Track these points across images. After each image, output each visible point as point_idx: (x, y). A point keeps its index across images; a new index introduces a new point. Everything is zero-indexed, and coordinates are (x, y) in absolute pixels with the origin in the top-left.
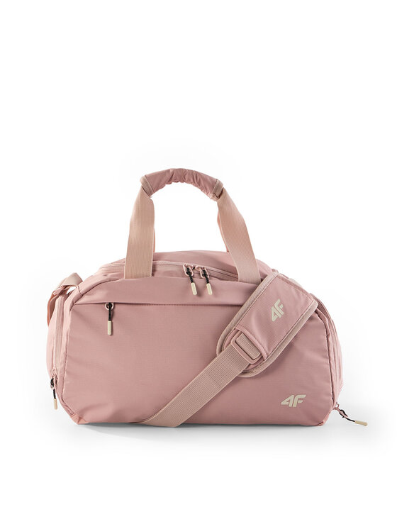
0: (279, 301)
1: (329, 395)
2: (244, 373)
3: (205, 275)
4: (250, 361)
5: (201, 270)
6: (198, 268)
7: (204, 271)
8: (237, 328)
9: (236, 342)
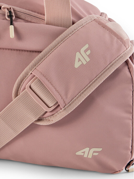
0: (87, 46)
1: (127, 149)
2: (39, 120)
3: (10, 16)
4: (45, 109)
5: (6, 11)
6: (4, 8)
7: (10, 12)
8: (33, 73)
9: (30, 87)
